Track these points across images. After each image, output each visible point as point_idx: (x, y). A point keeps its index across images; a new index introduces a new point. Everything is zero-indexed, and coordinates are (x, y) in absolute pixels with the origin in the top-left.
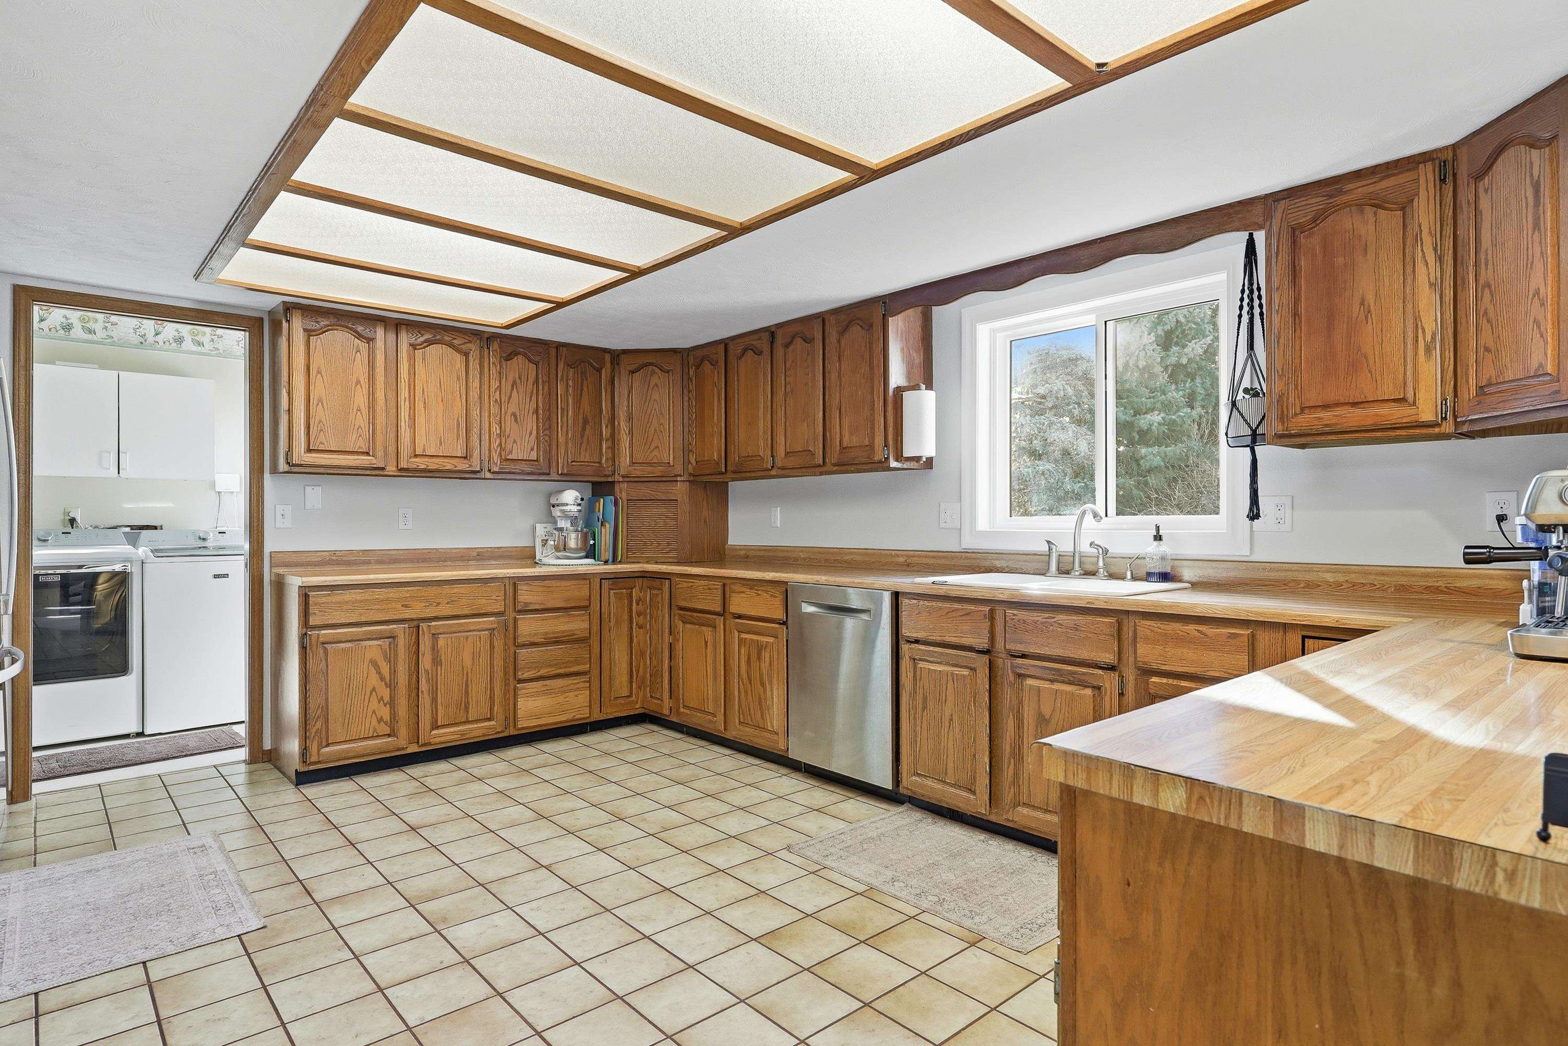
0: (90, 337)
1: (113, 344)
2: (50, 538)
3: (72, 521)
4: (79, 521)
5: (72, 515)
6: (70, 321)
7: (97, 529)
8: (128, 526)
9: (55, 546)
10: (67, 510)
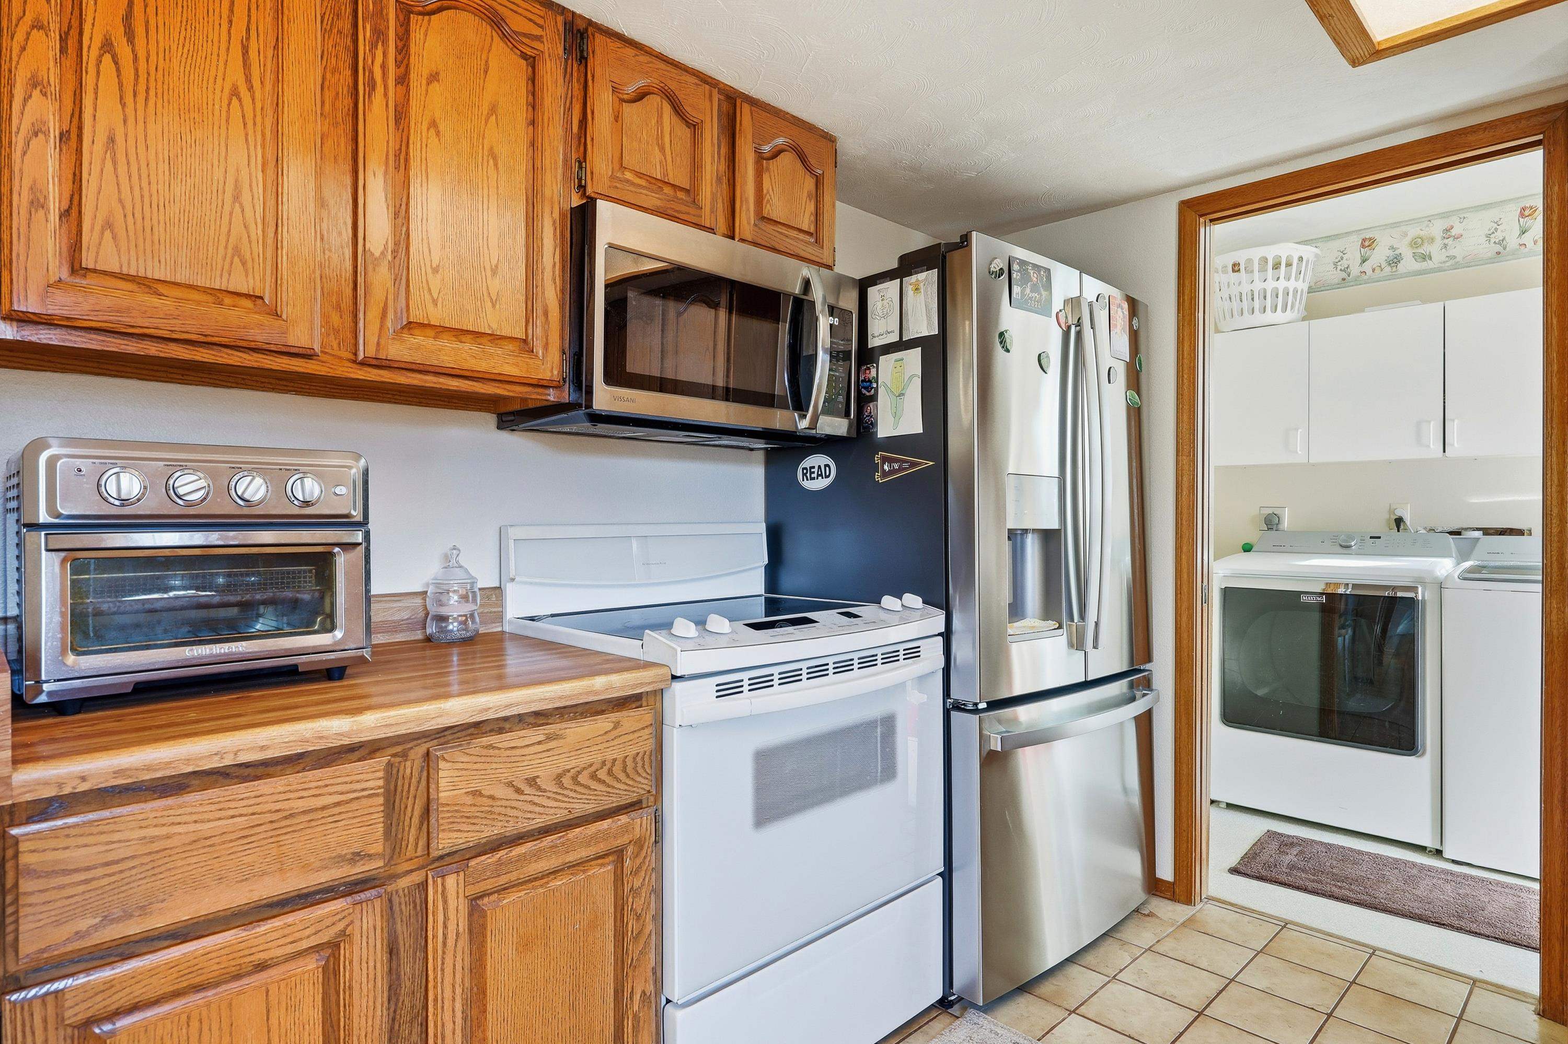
0: (1424, 265)
1: (1456, 267)
2: (1353, 544)
3: (1399, 522)
4: (1408, 523)
5: (1399, 513)
6: (1397, 252)
7: (1432, 533)
8: (1478, 529)
9: (1361, 554)
10: (1393, 507)
